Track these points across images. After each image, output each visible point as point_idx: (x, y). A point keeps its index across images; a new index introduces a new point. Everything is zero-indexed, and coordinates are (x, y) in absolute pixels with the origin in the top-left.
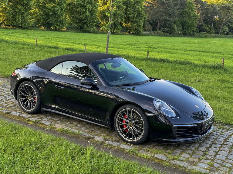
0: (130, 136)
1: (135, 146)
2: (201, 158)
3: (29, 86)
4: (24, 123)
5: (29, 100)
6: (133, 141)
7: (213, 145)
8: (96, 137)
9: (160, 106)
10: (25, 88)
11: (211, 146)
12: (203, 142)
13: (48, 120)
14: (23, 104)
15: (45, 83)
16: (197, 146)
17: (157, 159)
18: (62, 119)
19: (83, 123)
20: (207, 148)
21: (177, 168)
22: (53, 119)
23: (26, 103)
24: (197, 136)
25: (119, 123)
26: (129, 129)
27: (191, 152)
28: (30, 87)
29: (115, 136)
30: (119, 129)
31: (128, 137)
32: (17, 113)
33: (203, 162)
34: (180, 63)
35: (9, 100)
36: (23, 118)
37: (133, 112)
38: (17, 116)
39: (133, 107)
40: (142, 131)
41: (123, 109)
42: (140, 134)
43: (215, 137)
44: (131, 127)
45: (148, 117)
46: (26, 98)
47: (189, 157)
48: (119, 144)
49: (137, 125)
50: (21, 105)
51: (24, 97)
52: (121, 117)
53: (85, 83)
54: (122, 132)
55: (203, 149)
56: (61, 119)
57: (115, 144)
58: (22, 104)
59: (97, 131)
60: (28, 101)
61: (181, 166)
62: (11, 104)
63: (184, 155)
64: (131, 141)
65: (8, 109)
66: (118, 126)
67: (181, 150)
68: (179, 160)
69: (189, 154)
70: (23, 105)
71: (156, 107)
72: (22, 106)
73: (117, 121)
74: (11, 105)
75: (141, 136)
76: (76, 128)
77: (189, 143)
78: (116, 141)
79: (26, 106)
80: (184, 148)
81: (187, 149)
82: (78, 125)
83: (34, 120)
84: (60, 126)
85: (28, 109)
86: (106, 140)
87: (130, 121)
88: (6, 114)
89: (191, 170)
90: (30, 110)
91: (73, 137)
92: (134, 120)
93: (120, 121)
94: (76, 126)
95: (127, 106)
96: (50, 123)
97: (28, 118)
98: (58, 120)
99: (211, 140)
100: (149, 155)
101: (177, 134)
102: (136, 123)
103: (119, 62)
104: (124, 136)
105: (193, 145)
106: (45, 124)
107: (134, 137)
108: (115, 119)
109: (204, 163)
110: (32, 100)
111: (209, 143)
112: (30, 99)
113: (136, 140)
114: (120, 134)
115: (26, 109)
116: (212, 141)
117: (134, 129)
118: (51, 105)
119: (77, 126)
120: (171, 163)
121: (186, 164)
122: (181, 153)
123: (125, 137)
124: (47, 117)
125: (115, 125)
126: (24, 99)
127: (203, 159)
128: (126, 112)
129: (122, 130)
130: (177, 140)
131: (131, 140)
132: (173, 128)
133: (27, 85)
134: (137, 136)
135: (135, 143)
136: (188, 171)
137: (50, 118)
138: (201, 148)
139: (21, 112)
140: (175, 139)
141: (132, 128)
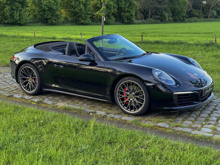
0: (132, 108)
1: (137, 117)
2: (204, 123)
3: (29, 68)
4: (26, 104)
5: (30, 82)
6: (135, 112)
7: (214, 111)
8: (98, 111)
9: (159, 76)
10: (26, 70)
11: (212, 112)
12: (204, 109)
13: (50, 100)
14: (25, 86)
15: (45, 64)
16: (198, 113)
17: (160, 127)
18: (64, 98)
19: (85, 100)
20: (208, 114)
21: (181, 134)
22: (55, 98)
23: (27, 85)
24: (197, 103)
25: (120, 96)
26: (129, 101)
27: (193, 119)
28: (30, 69)
29: (117, 110)
30: (120, 102)
31: (129, 110)
32: (19, 95)
33: (205, 127)
34: (174, 43)
35: (10, 85)
36: (25, 99)
37: (133, 84)
38: (19, 99)
39: (131, 78)
40: (142, 102)
41: (122, 82)
42: (141, 105)
43: (215, 104)
45: (148, 88)
47: (192, 123)
48: (121, 116)
49: (138, 97)
50: (23, 88)
51: (25, 79)
52: (121, 90)
53: (83, 59)
54: (123, 105)
55: (205, 115)
56: (62, 98)
57: (117, 117)
58: (24, 87)
59: (99, 107)
61: (184, 132)
62: (13, 88)
63: (186, 122)
64: (133, 112)
65: (10, 93)
66: (119, 99)
67: (183, 118)
68: (181, 127)
69: (191, 120)
70: (25, 88)
71: (155, 77)
72: (24, 89)
73: (117, 94)
74: (13, 89)
75: (143, 106)
76: (78, 105)
77: (190, 111)
78: (118, 114)
79: (28, 88)
80: (186, 116)
81: (188, 117)
82: (80, 103)
83: (36, 101)
84: (61, 104)
85: (29, 91)
86: (108, 114)
87: (130, 93)
88: (8, 97)
89: (195, 134)
90: (32, 92)
91: (76, 113)
92: (134, 92)
93: (120, 94)
94: (78, 103)
95: (127, 78)
96: (52, 102)
97: (31, 99)
98: (60, 99)
99: (212, 107)
100: (152, 124)
101: (178, 102)
102: (136, 94)
103: (115, 38)
104: (125, 109)
105: (195, 112)
106: (47, 104)
107: (135, 109)
108: (115, 92)
109: (207, 128)
110: (33, 82)
111: (210, 110)
112: (30, 80)
113: (137, 111)
114: (122, 107)
115: (27, 91)
116: (212, 108)
117: (134, 101)
118: (52, 84)
119: (79, 103)
120: (174, 130)
121: (189, 130)
122: (183, 121)
123: (127, 109)
124: (49, 98)
125: (115, 98)
126: (25, 81)
127: (205, 124)
128: (126, 85)
129: (123, 103)
130: (178, 108)
131: (132, 112)
132: (174, 96)
133: (26, 68)
134: (138, 107)
135: (135, 114)
136: (191, 136)
137: (51, 98)
138: (202, 115)
139: (23, 95)
140: (176, 107)
141: (133, 100)
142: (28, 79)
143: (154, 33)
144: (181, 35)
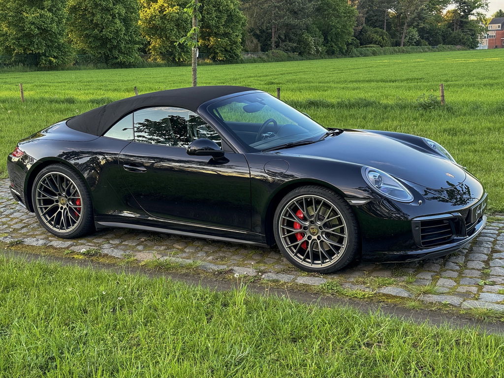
0: (316, 257)
1: (329, 277)
2: (482, 282)
3: (60, 175)
4: (61, 259)
5: (62, 208)
6: (324, 265)
7: (495, 255)
8: (236, 268)
9: (377, 182)
10: (51, 180)
11: (490, 258)
12: (471, 250)
13: (116, 247)
14: (49, 219)
15: (102, 163)
16: (461, 260)
17: (388, 296)
18: (145, 241)
19: (197, 244)
20: (484, 262)
21: (440, 309)
22: (126, 243)
23: (55, 215)
24: (459, 238)
25: (286, 231)
26: (310, 241)
27: (455, 274)
28: (62, 178)
29: (278, 262)
30: (288, 245)
31: (310, 261)
32: (37, 240)
33: (488, 292)
35: (7, 216)
36: (56, 249)
37: (318, 202)
38: (40, 248)
39: (317, 190)
40: (341, 240)
41: (293, 199)
42: (338, 249)
43: (491, 239)
44: (315, 235)
45: (353, 208)
46: (55, 203)
47: (455, 284)
48: (293, 277)
49: (330, 230)
50: (45, 221)
51: (51, 202)
52: (290, 216)
53: (195, 150)
54: (295, 251)
55: (477, 264)
56: (143, 242)
57: (284, 278)
58: (47, 219)
59: (235, 257)
60: (59, 210)
61: (445, 305)
62: (16, 223)
63: (441, 281)
64: (320, 266)
65: (13, 235)
66: (285, 238)
67: (433, 274)
68: (436, 293)
69: (450, 278)
70: (50, 222)
71: (369, 184)
72: (48, 224)
73: (280, 226)
74: (16, 226)
75: (342, 251)
76: (184, 255)
77: (443, 257)
78: (283, 271)
79: (58, 222)
80: (437, 268)
81: (442, 271)
82: (187, 250)
83: (83, 250)
84: (148, 256)
85: (61, 229)
86: (263, 272)
87: (312, 222)
88: (12, 244)
89: (471, 309)
90: (68, 231)
91: (187, 275)
92: (320, 220)
93: (287, 226)
94: (183, 251)
95: (302, 190)
96: (122, 252)
97: (68, 248)
98: (138, 245)
99: (487, 246)
100: (369, 292)
101: (423, 237)
102: (325, 225)
103: (260, 100)
104: (301, 259)
105: (453, 259)
106: (111, 257)
107: (324, 258)
108: (275, 222)
109: (491, 292)
110: (70, 208)
111: (485, 252)
112: (63, 204)
113: (328, 263)
114: (292, 255)
115: (57, 230)
116: (488, 248)
117: (322, 240)
118: (121, 211)
119: (185, 252)
120: (423, 301)
121: (456, 300)
122: (435, 279)
123: (304, 260)
124: (111, 242)
125: (276, 236)
126: (50, 206)
127: (485, 284)
128: (301, 204)
129: (295, 247)
130: (420, 252)
131: (318, 265)
132: (413, 226)
133: (53, 175)
134: (331, 254)
135: (324, 270)
136: (464, 312)
137: (117, 242)
138: (471, 265)
139: (47, 238)
140: (417, 249)
141: (319, 238)
142: (57, 201)
143: (294, 81)
144: (356, 85)
